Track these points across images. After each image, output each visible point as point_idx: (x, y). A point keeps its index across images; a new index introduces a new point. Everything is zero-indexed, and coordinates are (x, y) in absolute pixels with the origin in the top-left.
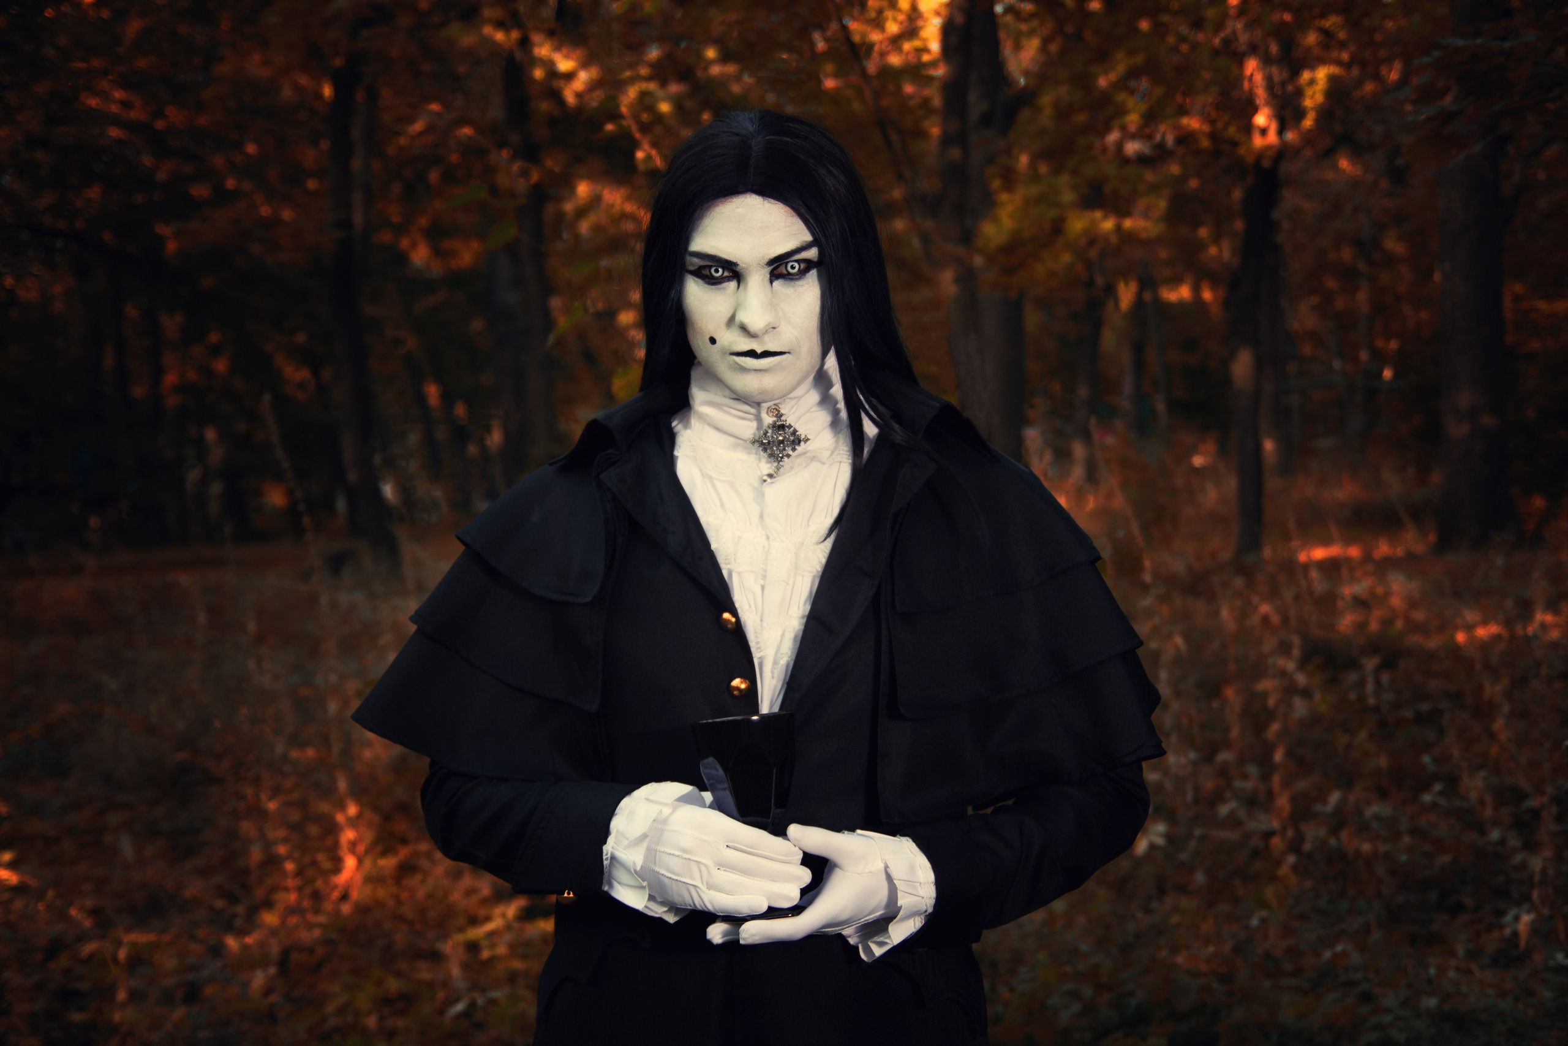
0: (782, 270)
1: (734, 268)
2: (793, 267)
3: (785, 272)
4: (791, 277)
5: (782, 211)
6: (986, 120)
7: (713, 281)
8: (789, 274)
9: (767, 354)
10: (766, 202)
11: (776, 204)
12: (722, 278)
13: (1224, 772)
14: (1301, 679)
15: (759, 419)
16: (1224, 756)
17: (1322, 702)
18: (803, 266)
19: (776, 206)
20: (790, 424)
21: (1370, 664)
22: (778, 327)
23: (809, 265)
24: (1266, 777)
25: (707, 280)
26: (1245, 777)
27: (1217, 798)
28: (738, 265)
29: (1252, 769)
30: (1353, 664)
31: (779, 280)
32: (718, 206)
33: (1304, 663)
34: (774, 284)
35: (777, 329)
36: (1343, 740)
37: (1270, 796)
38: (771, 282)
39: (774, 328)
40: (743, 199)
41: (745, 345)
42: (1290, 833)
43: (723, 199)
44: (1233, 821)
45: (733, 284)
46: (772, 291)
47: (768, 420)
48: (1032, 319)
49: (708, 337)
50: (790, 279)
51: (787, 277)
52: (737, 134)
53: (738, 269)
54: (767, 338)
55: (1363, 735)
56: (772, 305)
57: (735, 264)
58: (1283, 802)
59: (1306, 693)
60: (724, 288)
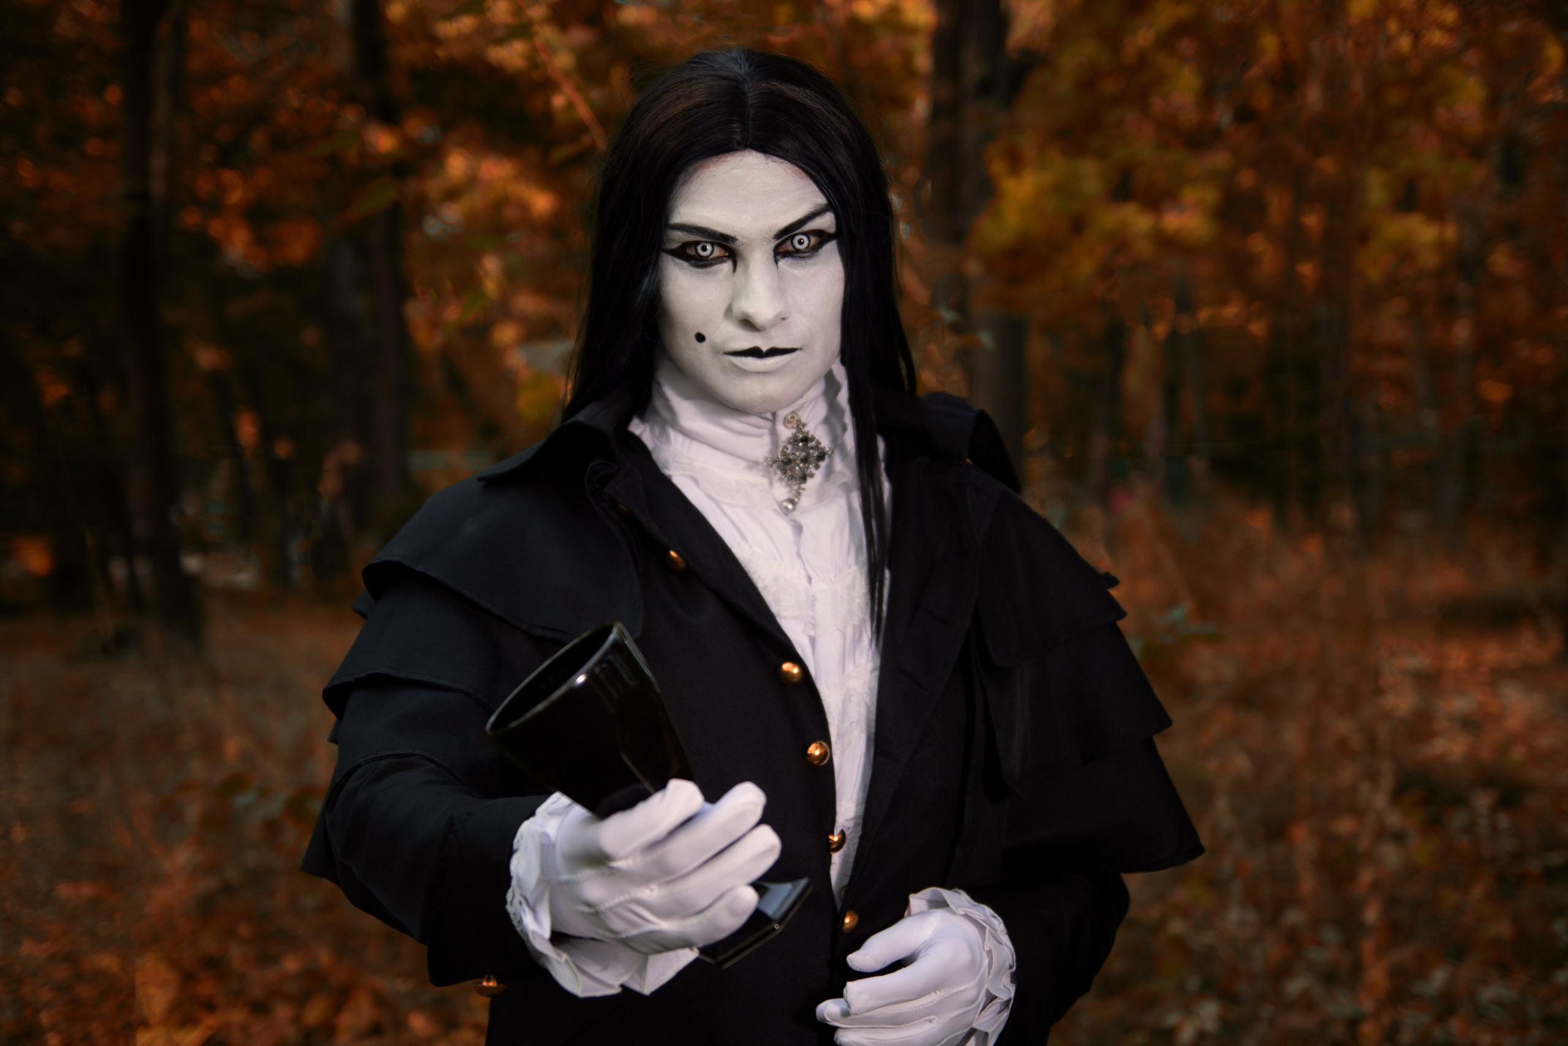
0: (788, 246)
1: (730, 245)
2: (800, 243)
3: (791, 248)
4: (801, 255)
5: (790, 172)
6: (986, 87)
7: (701, 263)
8: (798, 251)
9: (774, 352)
10: (769, 161)
11: (782, 162)
12: (713, 259)
13: (1293, 939)
14: (1394, 819)
15: (774, 433)
16: (1293, 917)
17: (1422, 850)
18: (813, 240)
19: (782, 165)
20: (812, 436)
21: (1483, 801)
22: (788, 318)
23: (822, 237)
24: (1350, 944)
25: (693, 262)
26: (1319, 943)
27: (1282, 972)
28: (736, 240)
29: (1330, 935)
30: (1460, 800)
31: (786, 259)
32: (708, 167)
33: (1398, 794)
34: (780, 264)
35: (785, 321)
36: (1451, 898)
37: (1357, 968)
38: (776, 262)
39: (783, 319)
40: (741, 158)
41: (746, 340)
42: (1386, 1019)
43: (715, 159)
44: (1306, 1003)
45: (727, 266)
46: (778, 272)
47: (786, 433)
48: (1037, 349)
49: (694, 333)
50: (800, 257)
51: (794, 254)
52: (725, 79)
53: (735, 246)
54: (773, 332)
55: (1478, 892)
56: (780, 290)
57: (732, 239)
58: (1377, 975)
59: (1399, 837)
60: (715, 273)
